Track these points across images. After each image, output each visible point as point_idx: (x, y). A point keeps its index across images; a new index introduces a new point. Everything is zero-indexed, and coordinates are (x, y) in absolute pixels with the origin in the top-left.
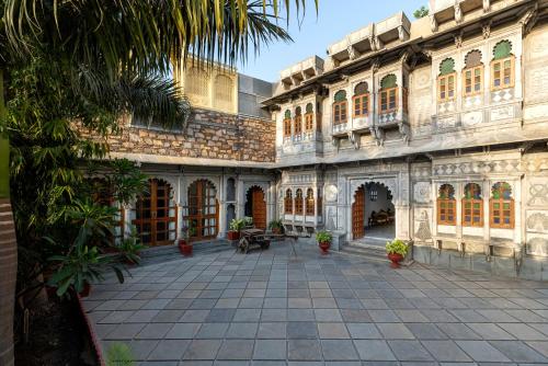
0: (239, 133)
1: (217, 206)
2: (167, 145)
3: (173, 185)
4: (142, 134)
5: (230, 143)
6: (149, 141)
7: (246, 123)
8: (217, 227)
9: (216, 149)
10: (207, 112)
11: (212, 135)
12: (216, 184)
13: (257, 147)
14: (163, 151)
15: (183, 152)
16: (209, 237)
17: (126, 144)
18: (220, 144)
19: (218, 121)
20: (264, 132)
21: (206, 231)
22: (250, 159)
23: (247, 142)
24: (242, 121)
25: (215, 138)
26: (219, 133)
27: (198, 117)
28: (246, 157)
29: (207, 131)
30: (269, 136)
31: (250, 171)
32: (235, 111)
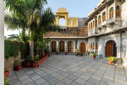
0: (78, 31)
1: (73, 46)
2: (64, 35)
3: (65, 42)
4: (60, 33)
5: (76, 33)
6: (61, 35)
7: (80, 28)
8: (73, 50)
9: (73, 35)
10: (71, 28)
11: (72, 32)
12: (73, 42)
13: (83, 33)
14: (63, 36)
15: (66, 36)
16: (72, 52)
17: (57, 35)
18: (74, 34)
19: (73, 29)
20: (85, 30)
21: (71, 51)
22: (81, 36)
23: (80, 32)
24: (79, 28)
25: (73, 33)
26: (73, 31)
27: (69, 29)
28: (80, 36)
29: (71, 31)
30: (86, 30)
31: (81, 39)
32: (77, 26)
